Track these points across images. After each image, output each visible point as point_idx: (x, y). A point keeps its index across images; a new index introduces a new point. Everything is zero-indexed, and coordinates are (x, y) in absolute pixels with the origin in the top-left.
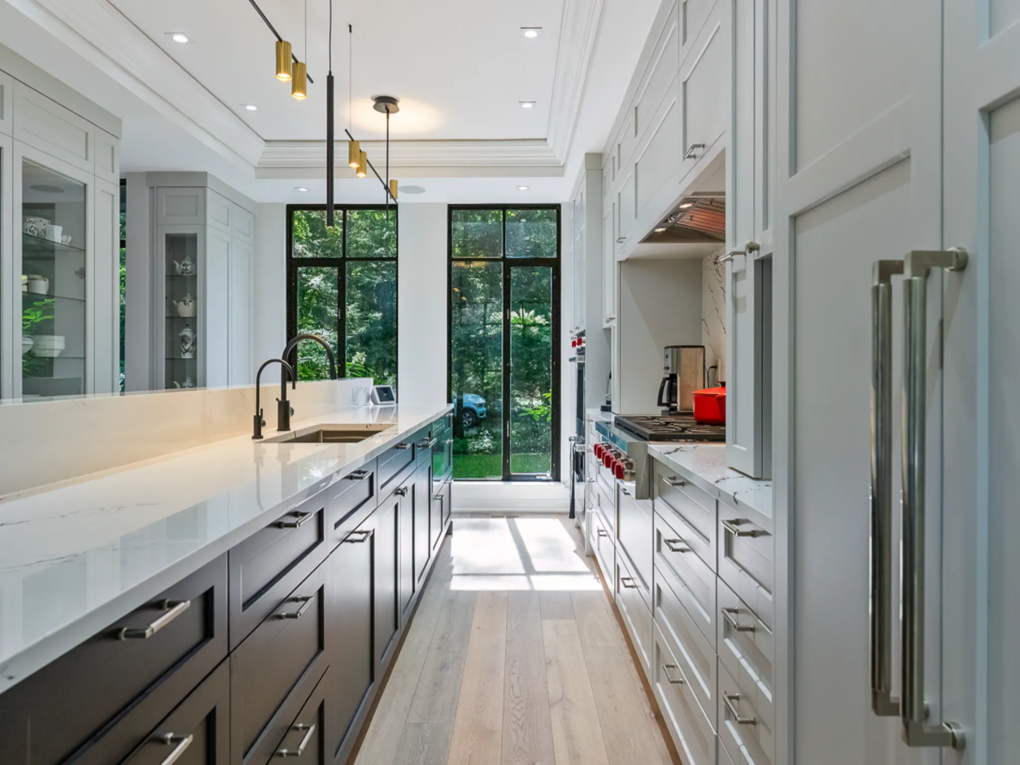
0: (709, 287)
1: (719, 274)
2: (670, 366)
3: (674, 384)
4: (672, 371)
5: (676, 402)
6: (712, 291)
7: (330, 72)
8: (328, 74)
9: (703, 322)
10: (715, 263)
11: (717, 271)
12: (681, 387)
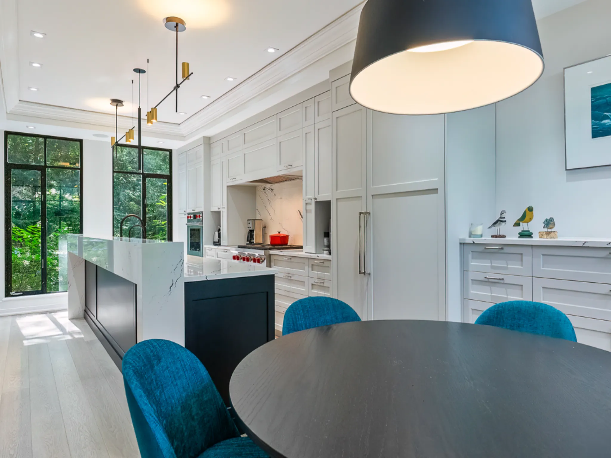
0: (261, 198)
1: (266, 194)
2: (251, 227)
3: (252, 233)
4: (252, 228)
5: (253, 240)
6: (262, 199)
7: (139, 107)
8: (138, 107)
9: (257, 211)
10: (264, 189)
11: (265, 192)
12: (256, 235)
